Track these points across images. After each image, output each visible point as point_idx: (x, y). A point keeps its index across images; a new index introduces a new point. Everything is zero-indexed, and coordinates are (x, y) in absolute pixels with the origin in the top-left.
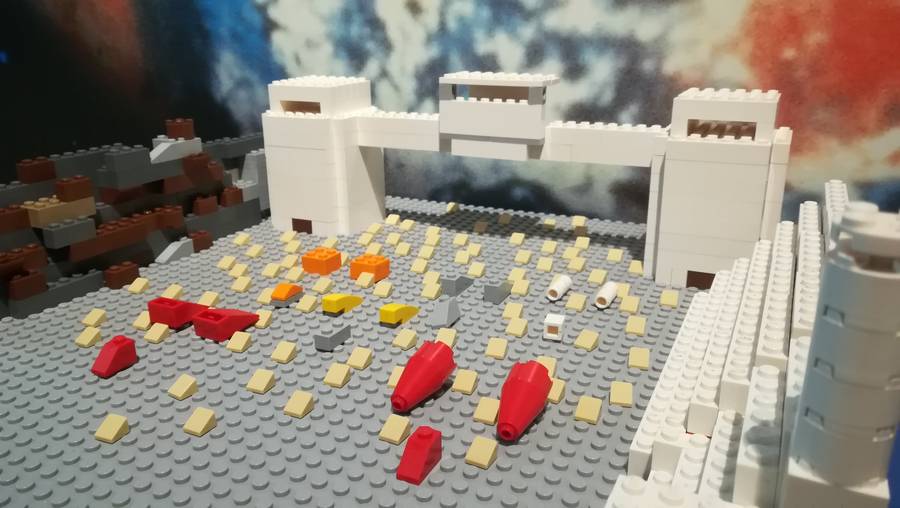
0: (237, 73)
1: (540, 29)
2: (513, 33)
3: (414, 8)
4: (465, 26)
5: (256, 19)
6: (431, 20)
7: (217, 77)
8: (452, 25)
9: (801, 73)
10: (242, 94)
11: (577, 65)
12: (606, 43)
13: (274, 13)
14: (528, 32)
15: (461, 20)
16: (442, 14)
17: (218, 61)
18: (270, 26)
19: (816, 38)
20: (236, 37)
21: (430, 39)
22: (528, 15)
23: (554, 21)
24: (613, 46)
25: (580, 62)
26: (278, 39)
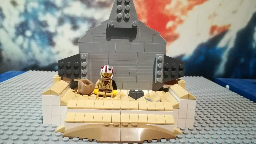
1: (62, 13)
2: (53, 14)
3: (14, 4)
4: (35, 11)
6: (21, 8)
8: (30, 10)
11: (76, 26)
12: (85, 19)
14: (58, 14)
15: (33, 9)
16: (26, 6)
21: (21, 15)
22: (58, 9)
23: (67, 11)
24: (87, 20)
25: (77, 25)
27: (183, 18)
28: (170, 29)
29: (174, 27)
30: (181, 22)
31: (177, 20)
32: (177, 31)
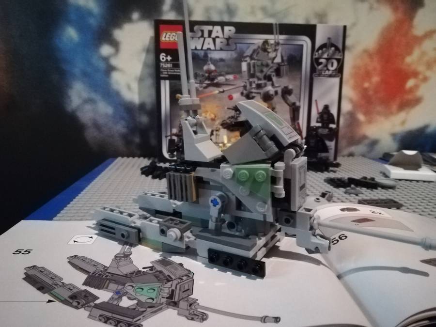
0: (85, 95)
5: (102, 65)
7: (69, 97)
9: (371, 93)
10: (88, 107)
13: (114, 62)
17: (71, 88)
18: (110, 69)
19: (376, 79)
20: (85, 74)
26: (116, 76)
27: (428, 73)
28: (411, 90)
29: (416, 87)
30: (425, 79)
31: (421, 77)
32: (420, 93)
